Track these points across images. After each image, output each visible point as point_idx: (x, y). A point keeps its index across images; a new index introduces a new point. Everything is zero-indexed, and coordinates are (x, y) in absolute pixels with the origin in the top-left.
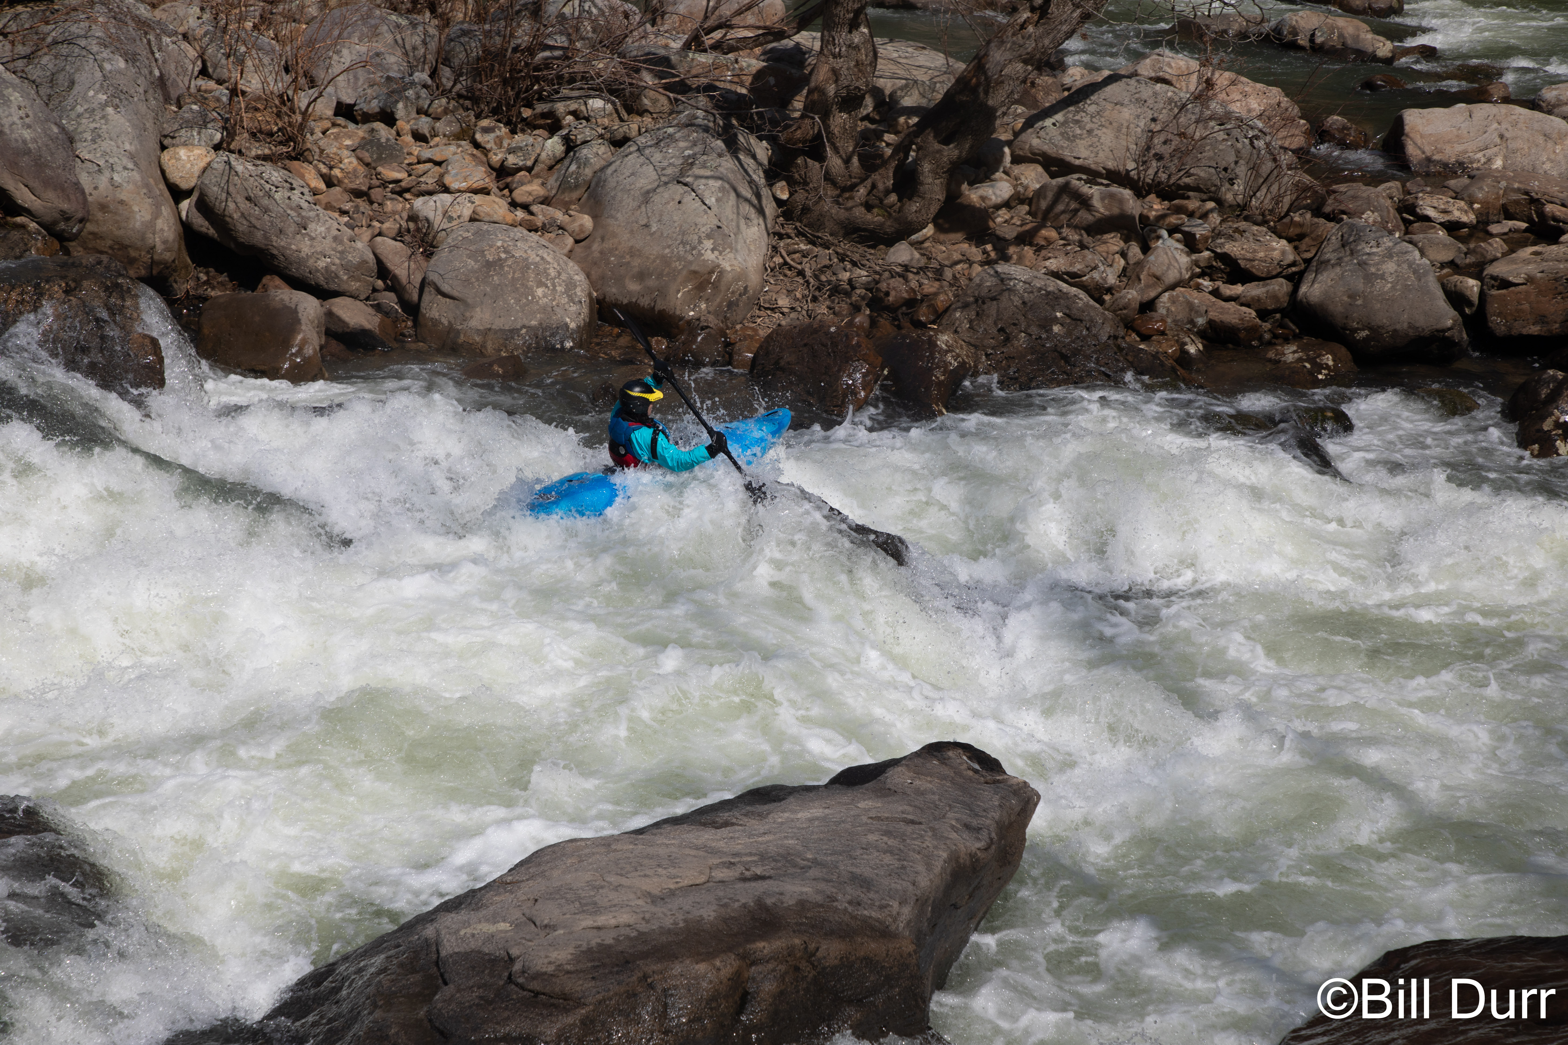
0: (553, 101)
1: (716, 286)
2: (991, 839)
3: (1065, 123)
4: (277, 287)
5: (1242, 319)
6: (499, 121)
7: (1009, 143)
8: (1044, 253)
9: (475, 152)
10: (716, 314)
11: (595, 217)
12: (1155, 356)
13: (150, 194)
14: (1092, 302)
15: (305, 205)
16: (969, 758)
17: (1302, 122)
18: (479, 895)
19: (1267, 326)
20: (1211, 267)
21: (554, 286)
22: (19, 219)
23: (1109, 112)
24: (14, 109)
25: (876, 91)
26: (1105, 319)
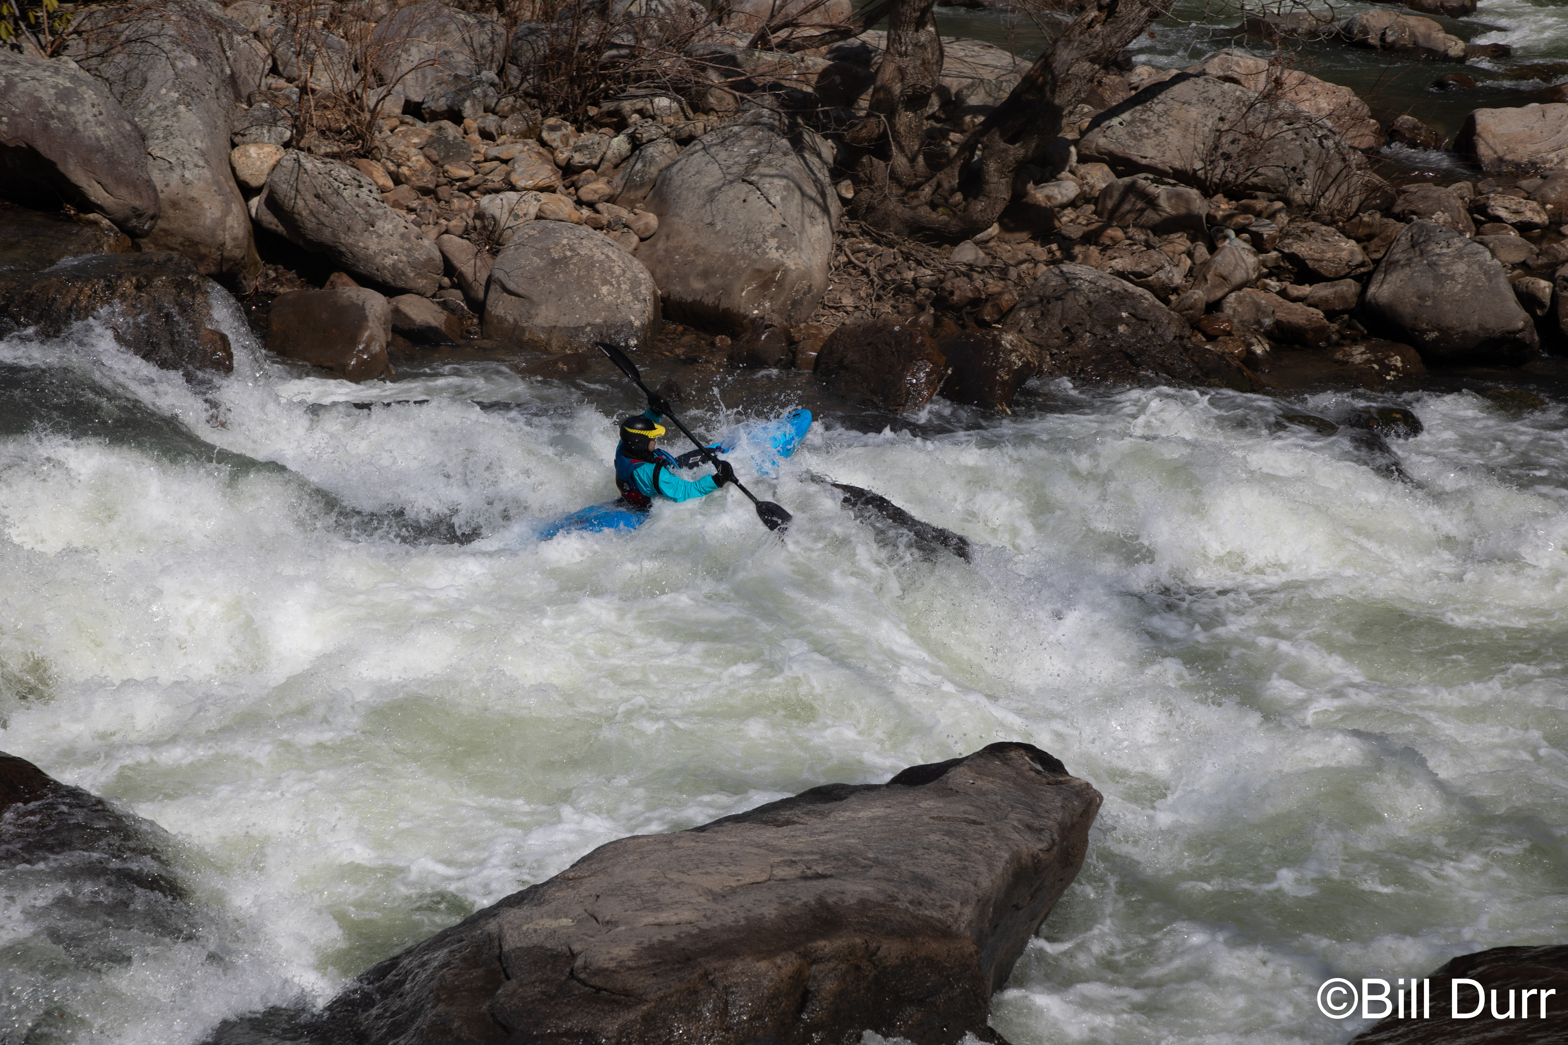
0: (619, 99)
1: (780, 284)
2: (1054, 841)
3: (1131, 123)
4: (344, 284)
5: (1309, 320)
6: (565, 119)
7: (1075, 143)
8: (1109, 252)
9: (541, 150)
10: (780, 312)
11: (660, 216)
12: (1222, 356)
13: (220, 191)
14: (1158, 302)
15: (373, 203)
16: (1032, 759)
17: (1372, 121)
18: (541, 891)
19: (1334, 327)
20: (1278, 267)
21: (619, 284)
22: (92, 216)
23: (1177, 111)
24: (87, 107)
25: (941, 90)
26: (1170, 319)
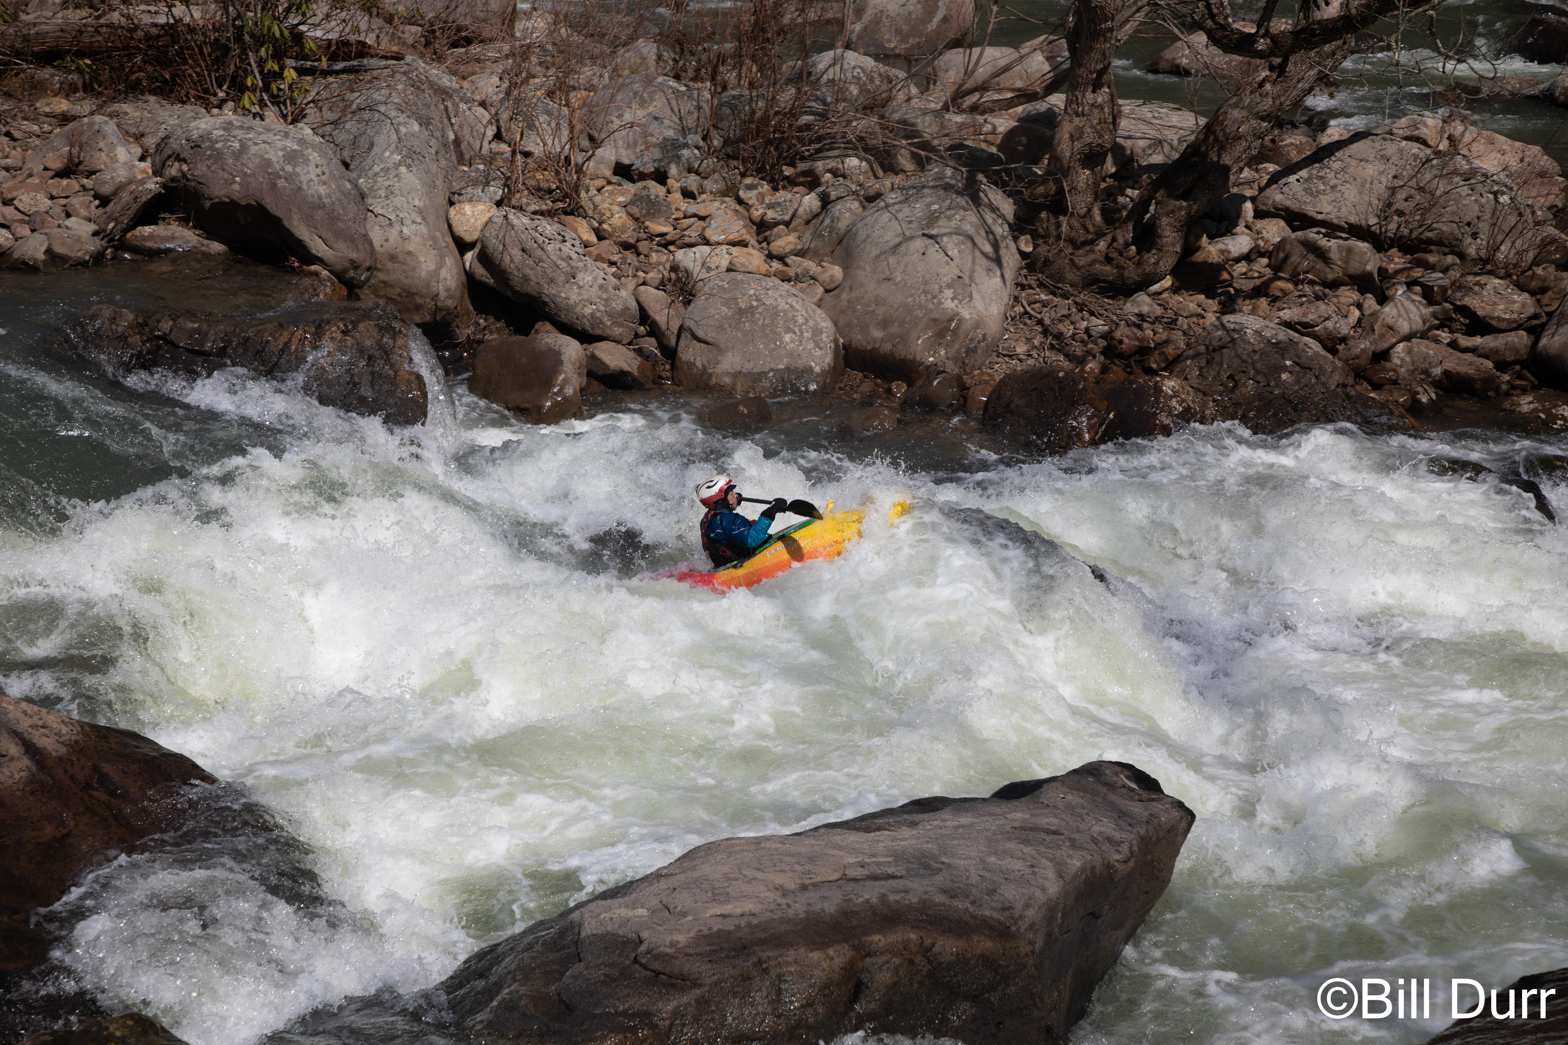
0: (813, 160)
1: (955, 332)
2: (1132, 852)
3: (1308, 179)
4: (547, 332)
5: (1478, 370)
6: (763, 179)
7: (1252, 199)
8: (1278, 304)
9: (738, 207)
10: (955, 359)
11: (846, 268)
12: (1384, 404)
13: (435, 245)
14: (1323, 352)
15: (574, 256)
16: (1127, 777)
17: (1561, 180)
19: (1506, 377)
20: (1451, 319)
21: (802, 333)
22: (313, 268)
23: (1354, 168)
24: (312, 167)
25: (1117, 150)
26: (1335, 368)
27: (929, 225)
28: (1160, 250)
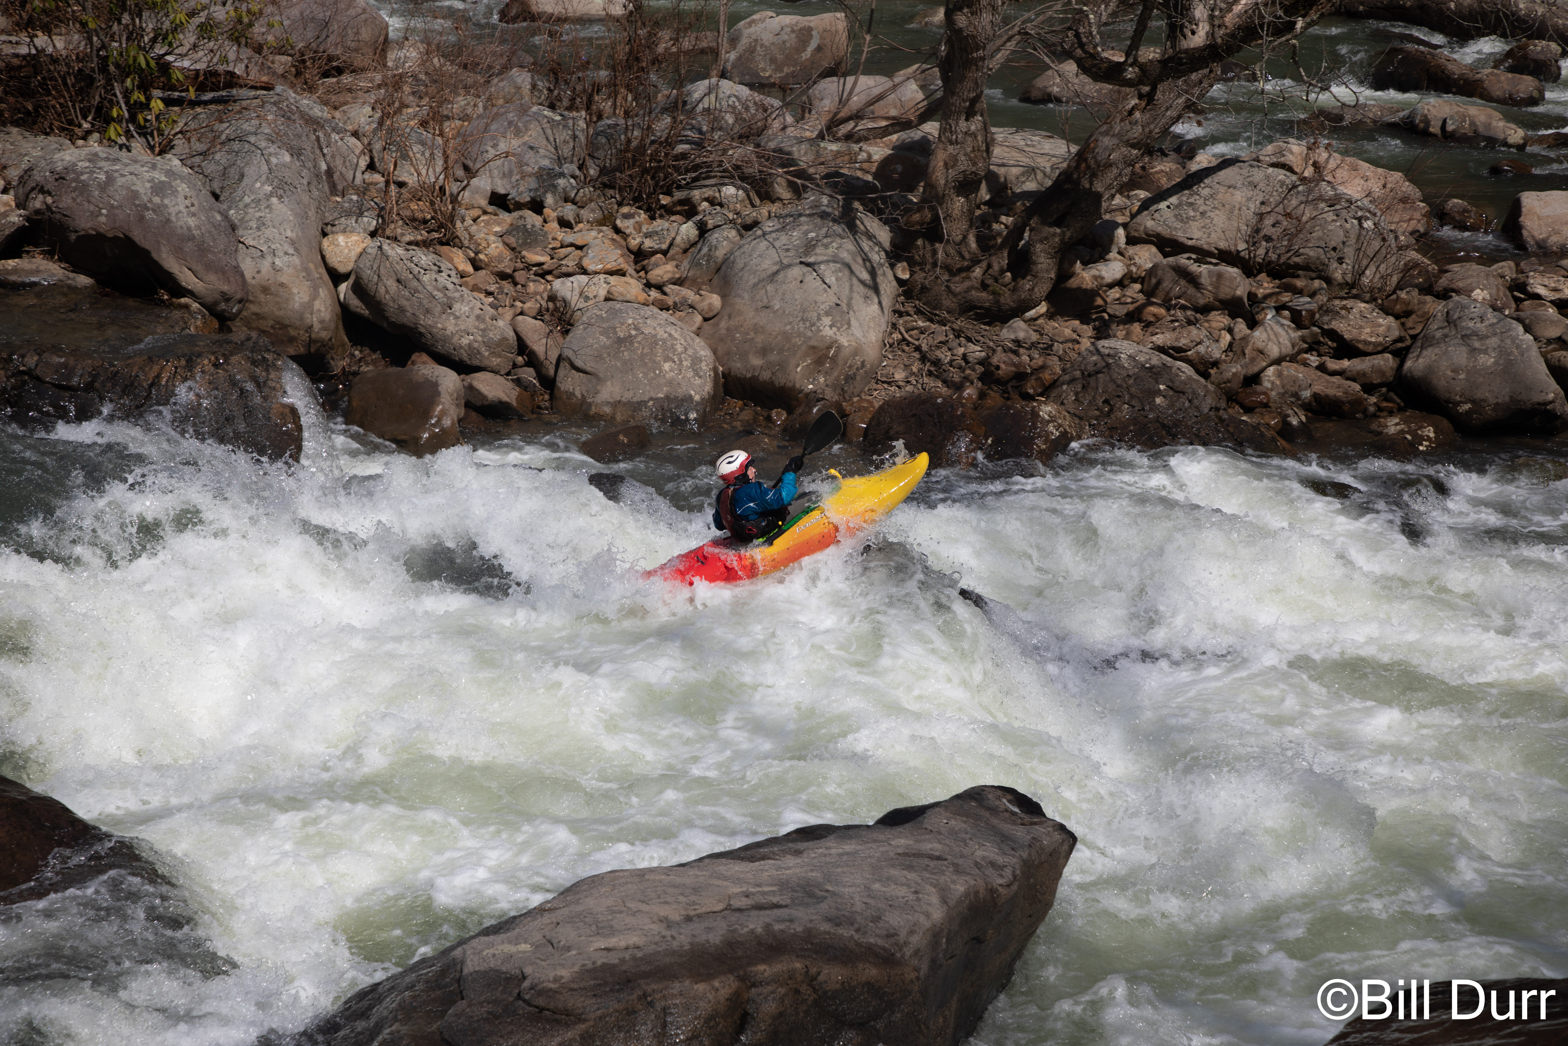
0: (690, 189)
1: (834, 359)
2: (1015, 876)
3: (1178, 206)
4: (424, 363)
5: (1346, 393)
6: (639, 208)
7: (1124, 225)
8: (1151, 329)
9: (615, 236)
10: (834, 387)
11: (724, 296)
12: (1256, 427)
13: (309, 277)
14: (1196, 377)
15: (450, 286)
16: (1009, 801)
17: (1422, 204)
19: (1373, 400)
20: (1319, 343)
21: (681, 361)
22: (183, 300)
23: (1223, 194)
24: (180, 199)
25: (991, 177)
26: (1207, 391)
27: (807, 253)
28: (1035, 276)
